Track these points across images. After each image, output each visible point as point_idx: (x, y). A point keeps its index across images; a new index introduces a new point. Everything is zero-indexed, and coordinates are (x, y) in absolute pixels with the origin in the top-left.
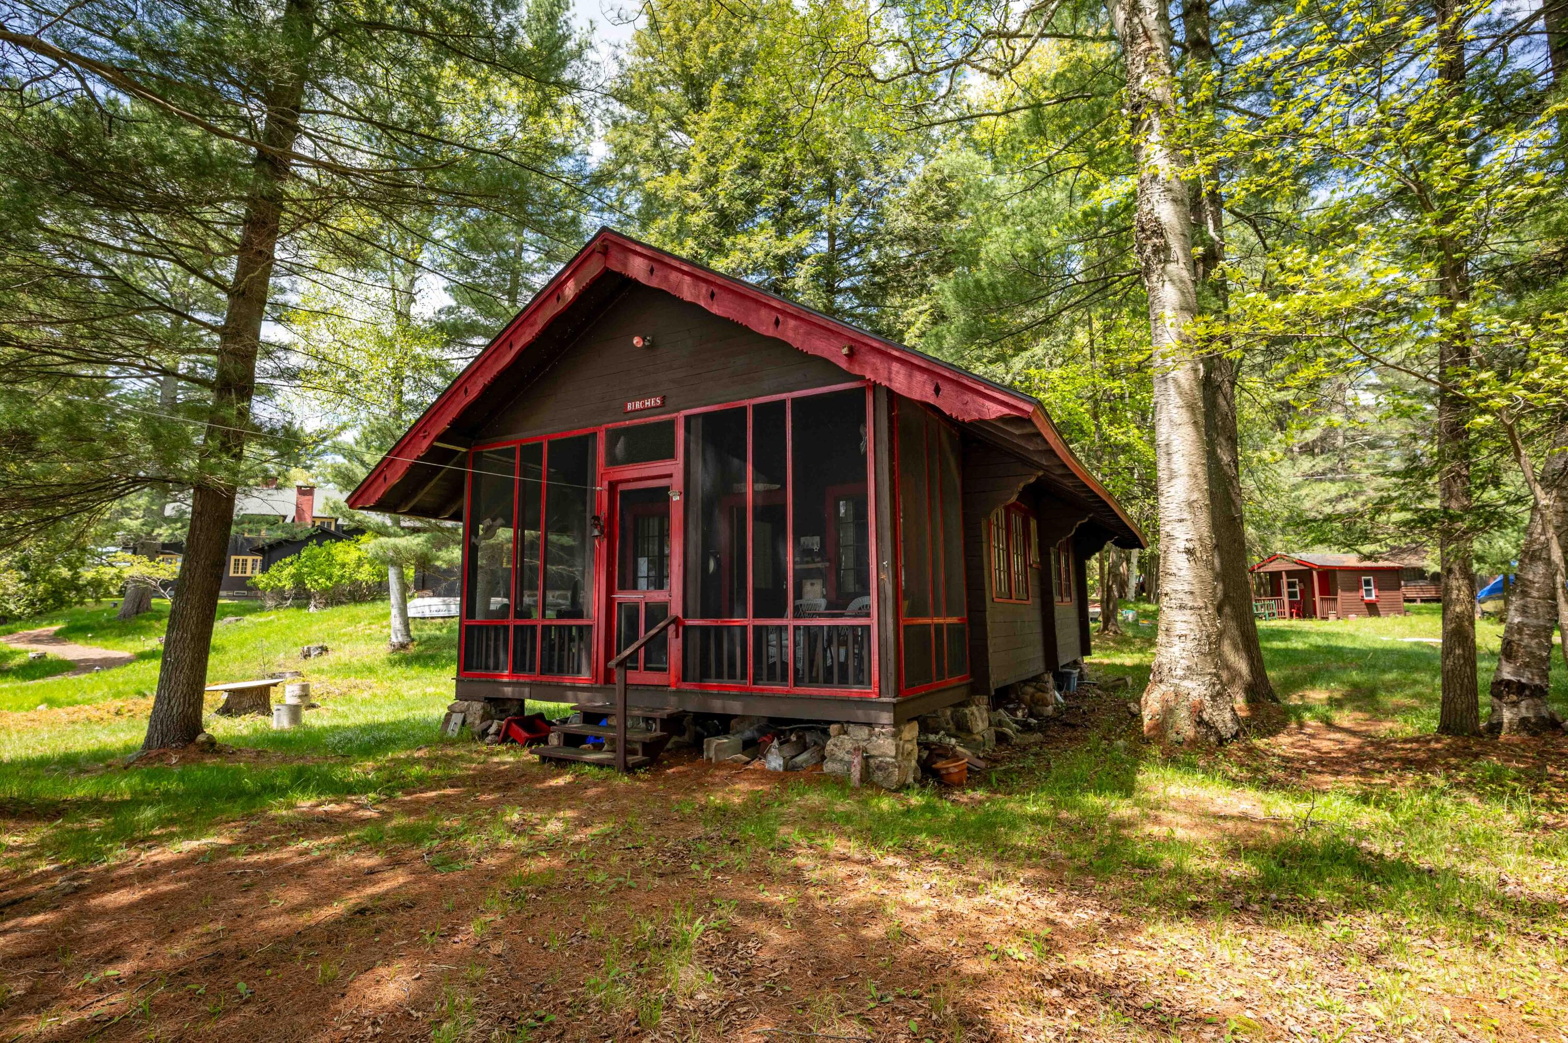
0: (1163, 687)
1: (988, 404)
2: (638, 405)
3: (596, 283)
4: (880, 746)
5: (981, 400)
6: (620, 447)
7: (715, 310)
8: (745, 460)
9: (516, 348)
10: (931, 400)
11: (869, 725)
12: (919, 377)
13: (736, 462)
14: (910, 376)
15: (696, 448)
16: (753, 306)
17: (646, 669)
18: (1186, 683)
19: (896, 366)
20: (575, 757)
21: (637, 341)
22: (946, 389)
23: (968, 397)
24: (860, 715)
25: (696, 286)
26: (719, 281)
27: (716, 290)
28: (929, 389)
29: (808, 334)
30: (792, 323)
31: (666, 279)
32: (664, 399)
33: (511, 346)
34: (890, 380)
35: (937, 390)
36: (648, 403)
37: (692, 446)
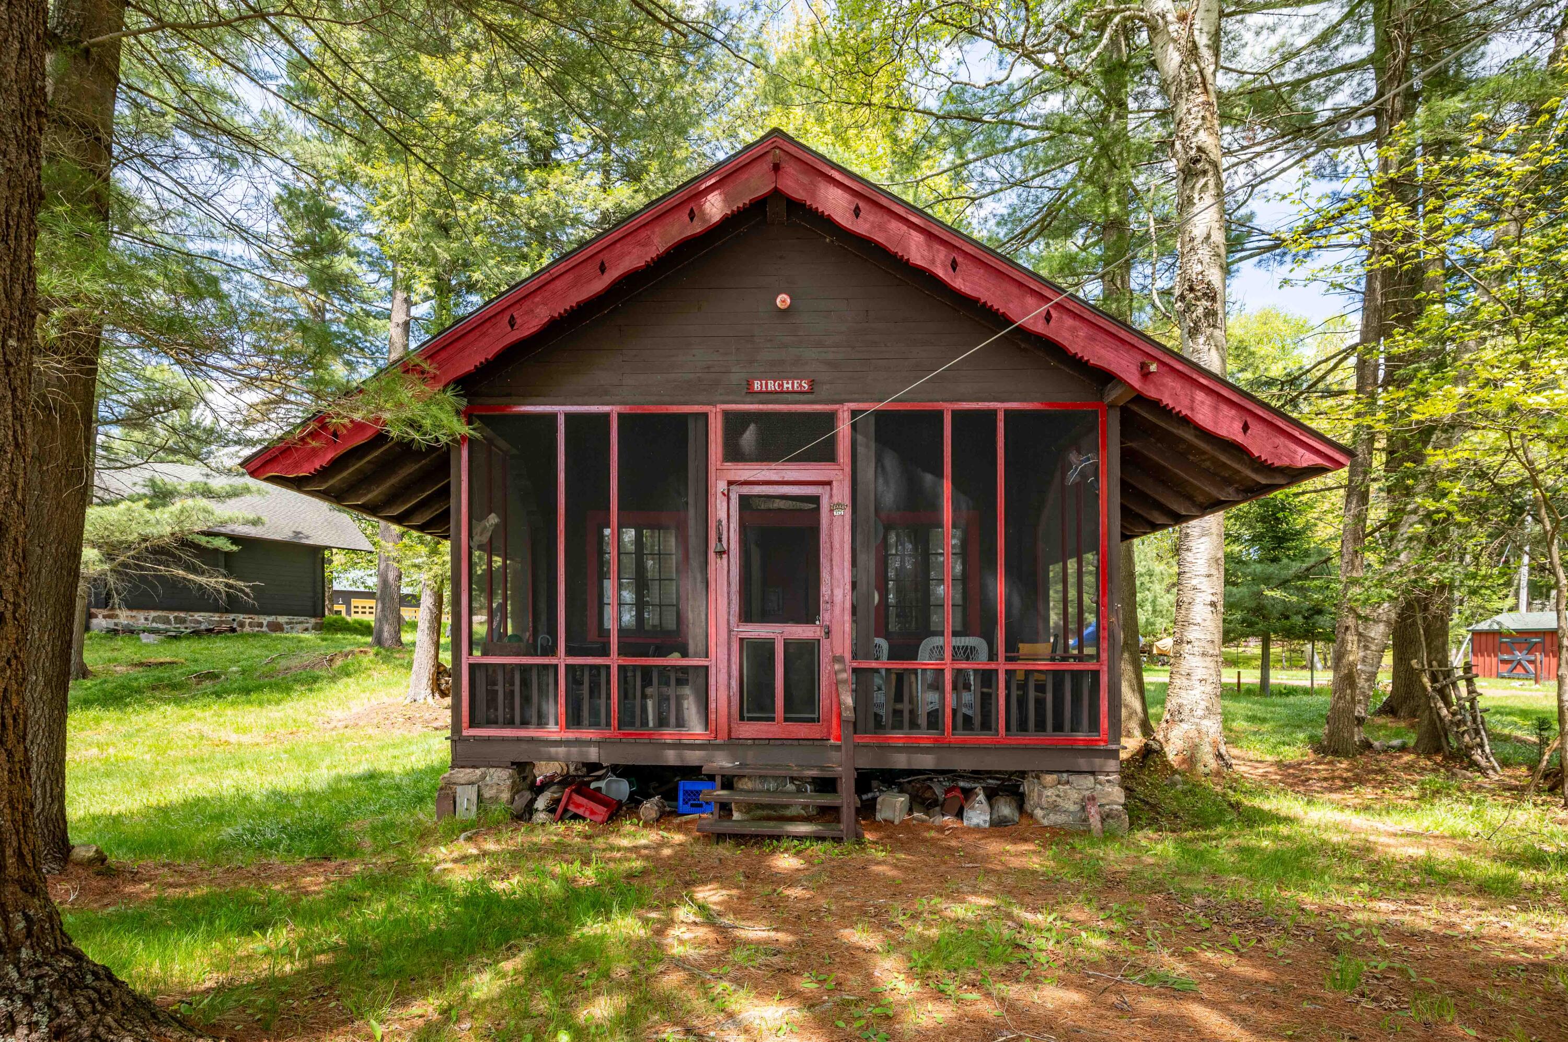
0: (1184, 726)
1: (1301, 451)
2: (772, 386)
3: (758, 206)
4: (1109, 794)
5: (1293, 446)
6: (749, 437)
7: (959, 283)
8: (940, 474)
9: (613, 274)
10: (1240, 438)
11: (1093, 773)
12: (1226, 410)
13: (929, 478)
14: (1216, 408)
15: (867, 452)
16: (1015, 290)
17: (786, 720)
18: (1206, 722)
19: (1200, 396)
20: (776, 831)
21: (783, 300)
22: (1256, 428)
23: (1281, 441)
24: (1083, 763)
25: (930, 247)
26: (967, 248)
27: (959, 259)
28: (1237, 426)
29: (1092, 339)
30: (1069, 322)
31: (882, 228)
32: (812, 383)
33: (603, 269)
34: (1192, 409)
35: (1246, 428)
36: (787, 386)
37: (861, 450)
